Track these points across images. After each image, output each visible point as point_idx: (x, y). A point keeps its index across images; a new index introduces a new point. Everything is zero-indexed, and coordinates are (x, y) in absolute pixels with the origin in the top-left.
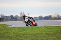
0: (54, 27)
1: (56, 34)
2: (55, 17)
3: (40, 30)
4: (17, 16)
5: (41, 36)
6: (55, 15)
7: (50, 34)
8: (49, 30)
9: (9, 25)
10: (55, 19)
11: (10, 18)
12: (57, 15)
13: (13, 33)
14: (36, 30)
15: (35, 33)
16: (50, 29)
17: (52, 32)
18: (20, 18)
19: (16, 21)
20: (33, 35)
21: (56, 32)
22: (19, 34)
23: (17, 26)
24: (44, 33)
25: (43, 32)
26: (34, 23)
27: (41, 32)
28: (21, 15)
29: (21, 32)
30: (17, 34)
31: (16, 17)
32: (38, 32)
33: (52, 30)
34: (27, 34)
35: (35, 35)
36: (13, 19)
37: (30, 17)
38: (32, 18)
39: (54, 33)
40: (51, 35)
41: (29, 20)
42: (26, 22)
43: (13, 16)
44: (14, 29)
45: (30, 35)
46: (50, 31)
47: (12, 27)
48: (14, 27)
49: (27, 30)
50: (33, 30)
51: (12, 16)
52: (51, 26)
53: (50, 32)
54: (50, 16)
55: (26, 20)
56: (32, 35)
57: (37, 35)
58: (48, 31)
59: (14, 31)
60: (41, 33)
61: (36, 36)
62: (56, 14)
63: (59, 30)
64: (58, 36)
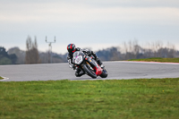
0: (125, 81)
1: (132, 102)
2: (129, 51)
3: (84, 91)
5: (86, 108)
6: (128, 46)
7: (115, 103)
8: (111, 90)
10: (129, 56)
12: (132, 47)
13: (6, 99)
14: (73, 91)
15: (70, 100)
16: (113, 86)
17: (120, 95)
18: (24, 55)
19: (14, 63)
20: (64, 107)
21: (132, 97)
24: (97, 99)
25: (92, 97)
27: (86, 97)
28: (27, 45)
29: (29, 98)
30: (16, 103)
31: (14, 52)
32: (79, 98)
33: (119, 92)
34: (46, 102)
35: (70, 105)
39: (125, 101)
40: (116, 106)
42: (78, 65)
43: (4, 49)
44: (9, 89)
45: (54, 107)
46: (114, 94)
49: (46, 91)
50: (64, 91)
51: (1, 51)
53: (113, 98)
54: (114, 50)
56: (59, 107)
57: (76, 106)
58: (107, 94)
59: (7, 93)
60: (88, 101)
61: (71, 109)
62: (130, 43)
63: (141, 90)
64: (138, 108)
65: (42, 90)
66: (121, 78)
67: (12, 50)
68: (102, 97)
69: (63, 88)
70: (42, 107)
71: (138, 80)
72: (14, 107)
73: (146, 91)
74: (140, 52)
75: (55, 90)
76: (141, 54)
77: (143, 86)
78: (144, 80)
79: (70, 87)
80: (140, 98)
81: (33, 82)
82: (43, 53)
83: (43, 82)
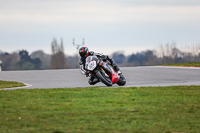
0: (162, 88)
1: (170, 112)
2: (166, 55)
3: (116, 100)
4: (40, 53)
5: (119, 119)
6: (165, 49)
7: (151, 113)
8: (146, 98)
9: (15, 84)
10: (167, 61)
11: (19, 59)
12: (170, 50)
13: (29, 109)
14: (104, 99)
15: (100, 109)
16: (148, 94)
17: (156, 104)
19: (38, 68)
20: (94, 117)
21: (169, 106)
22: (46, 113)
23: (40, 87)
24: (130, 108)
25: (125, 107)
26: (116, 75)
27: (118, 107)
28: (53, 48)
29: (55, 107)
30: (40, 113)
31: (38, 56)
32: (110, 107)
33: (155, 100)
34: (73, 112)
35: (100, 115)
36: (29, 63)
37: (103, 56)
38: (110, 60)
39: (162, 110)
40: (151, 117)
41: (99, 67)
42: (91, 72)
43: (27, 53)
44: (32, 97)
45: (82, 117)
46: (149, 103)
47: (23, 90)
48: (31, 91)
49: (74, 100)
50: (93, 99)
51: (24, 54)
52: (153, 85)
53: (148, 107)
54: (150, 53)
55: (91, 65)
56: (88, 117)
57: (107, 116)
58: (142, 103)
59: (30, 102)
60: (120, 111)
61: (102, 119)
63: (180, 98)
64: (176, 119)
65: (69, 99)
66: (157, 85)
67: (35, 53)
68: (136, 106)
69: (92, 97)
70: (69, 118)
71: (177, 87)
72: (38, 117)
73: (185, 99)
74: (179, 56)
75: (84, 99)
76: (180, 59)
77: (181, 94)
78: (183, 88)
79: (101, 96)
80: (178, 108)
81: (59, 89)
82: (70, 57)
83: (70, 90)
